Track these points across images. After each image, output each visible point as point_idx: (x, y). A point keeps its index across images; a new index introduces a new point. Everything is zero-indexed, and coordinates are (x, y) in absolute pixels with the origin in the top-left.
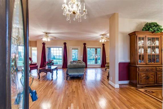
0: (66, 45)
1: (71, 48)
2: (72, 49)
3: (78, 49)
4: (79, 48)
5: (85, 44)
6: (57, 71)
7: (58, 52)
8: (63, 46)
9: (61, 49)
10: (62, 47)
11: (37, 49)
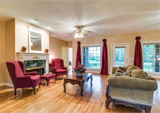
0: (106, 42)
1: (114, 47)
2: (116, 48)
3: (125, 47)
4: (128, 46)
5: (138, 39)
6: (92, 80)
7: (95, 52)
8: (102, 44)
9: (99, 48)
10: (100, 46)
11: (72, 50)
